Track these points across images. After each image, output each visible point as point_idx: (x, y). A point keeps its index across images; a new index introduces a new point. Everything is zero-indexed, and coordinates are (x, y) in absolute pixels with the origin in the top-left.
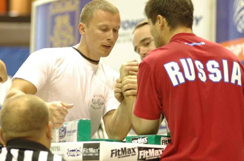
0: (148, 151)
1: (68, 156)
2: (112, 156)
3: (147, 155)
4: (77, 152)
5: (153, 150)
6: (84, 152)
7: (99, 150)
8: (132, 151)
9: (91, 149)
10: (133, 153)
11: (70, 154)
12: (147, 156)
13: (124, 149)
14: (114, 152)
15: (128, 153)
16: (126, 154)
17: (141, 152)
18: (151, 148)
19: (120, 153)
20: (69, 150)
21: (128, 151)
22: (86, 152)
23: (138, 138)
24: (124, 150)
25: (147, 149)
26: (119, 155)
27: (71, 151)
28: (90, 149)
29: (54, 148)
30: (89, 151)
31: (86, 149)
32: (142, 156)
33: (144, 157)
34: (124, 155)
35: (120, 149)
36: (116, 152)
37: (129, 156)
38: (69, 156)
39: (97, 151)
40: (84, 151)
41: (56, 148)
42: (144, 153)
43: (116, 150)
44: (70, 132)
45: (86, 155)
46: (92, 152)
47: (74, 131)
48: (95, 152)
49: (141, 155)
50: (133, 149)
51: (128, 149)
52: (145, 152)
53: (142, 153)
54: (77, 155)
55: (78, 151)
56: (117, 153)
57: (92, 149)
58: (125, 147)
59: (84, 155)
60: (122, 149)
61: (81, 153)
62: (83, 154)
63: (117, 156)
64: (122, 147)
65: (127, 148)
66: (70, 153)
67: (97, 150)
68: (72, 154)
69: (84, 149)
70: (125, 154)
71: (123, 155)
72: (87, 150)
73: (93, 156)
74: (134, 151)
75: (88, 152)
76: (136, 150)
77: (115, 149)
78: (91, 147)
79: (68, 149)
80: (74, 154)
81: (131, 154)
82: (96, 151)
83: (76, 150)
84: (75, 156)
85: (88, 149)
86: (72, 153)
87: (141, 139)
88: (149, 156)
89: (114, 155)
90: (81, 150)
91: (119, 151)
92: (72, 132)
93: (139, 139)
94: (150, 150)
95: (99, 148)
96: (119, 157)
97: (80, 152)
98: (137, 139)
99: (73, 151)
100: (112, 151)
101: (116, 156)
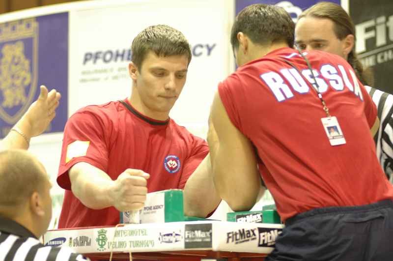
0: (270, 233)
1: (161, 243)
2: (228, 242)
3: (269, 238)
4: (174, 237)
5: (276, 231)
6: (186, 237)
7: (211, 234)
8: (251, 233)
9: (198, 233)
10: (253, 237)
11: (164, 240)
12: (269, 241)
13: (242, 231)
14: (231, 235)
15: (248, 237)
16: (245, 238)
17: (262, 234)
18: (273, 229)
19: (238, 236)
20: (162, 234)
21: (247, 234)
22: (190, 236)
23: (248, 215)
24: (242, 233)
25: (268, 230)
26: (237, 240)
27: (165, 235)
28: (196, 232)
29: (137, 232)
30: (194, 235)
31: (190, 232)
32: (264, 241)
33: (266, 242)
34: (243, 240)
35: (238, 232)
36: (233, 235)
37: (248, 240)
38: (163, 243)
39: (209, 236)
40: (187, 235)
41: (141, 231)
42: (266, 236)
43: (233, 232)
44: (150, 208)
45: (191, 241)
46: (200, 236)
47: (158, 207)
48: (204, 236)
49: (262, 238)
50: (253, 231)
51: (247, 231)
52: (267, 234)
53: (264, 236)
54: (176, 241)
55: (177, 235)
56: (235, 236)
57: (200, 232)
58: (243, 228)
59: (187, 241)
60: (240, 231)
61: (182, 238)
62: (185, 239)
63: (235, 242)
64: (239, 229)
65: (245, 230)
66: (164, 237)
67: (208, 233)
68: (167, 240)
69: (187, 232)
70: (243, 237)
71: (241, 240)
72: (191, 234)
73: (202, 242)
74: (254, 234)
75: (193, 237)
76: (257, 232)
77: (231, 231)
78: (198, 230)
79: (160, 234)
80: (171, 240)
81: (250, 238)
82: (206, 235)
83: (174, 234)
84: (171, 242)
85: (193, 233)
86: (167, 238)
87: (251, 215)
88: (271, 241)
89: (231, 240)
90: (182, 234)
91: (236, 234)
92: (154, 208)
93: (248, 217)
94: (272, 232)
95: (211, 231)
96: (237, 243)
97: (180, 237)
98: (245, 216)
99: (168, 235)
100: (228, 234)
101: (233, 241)
